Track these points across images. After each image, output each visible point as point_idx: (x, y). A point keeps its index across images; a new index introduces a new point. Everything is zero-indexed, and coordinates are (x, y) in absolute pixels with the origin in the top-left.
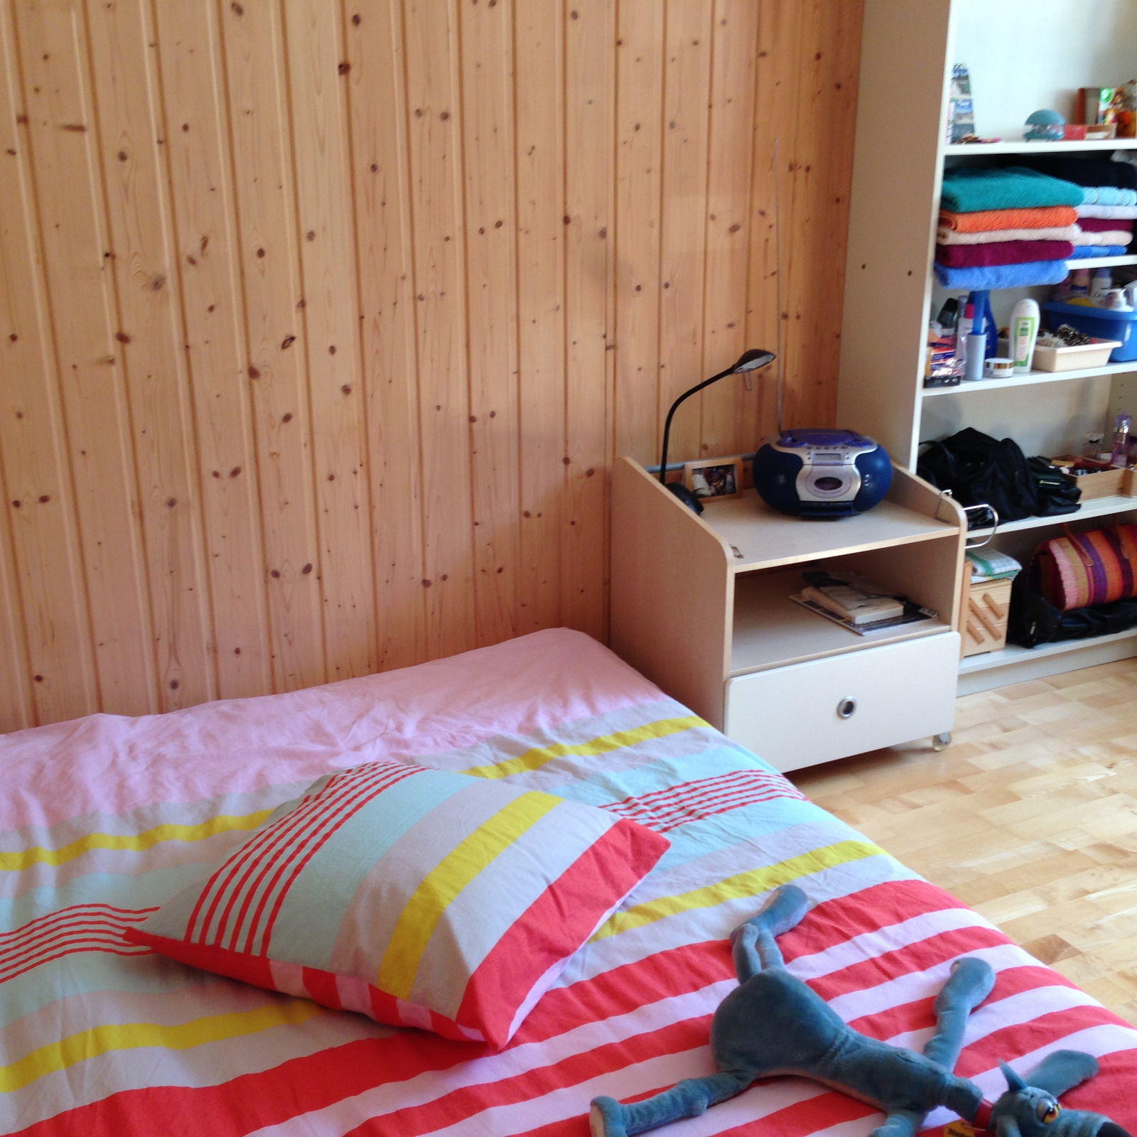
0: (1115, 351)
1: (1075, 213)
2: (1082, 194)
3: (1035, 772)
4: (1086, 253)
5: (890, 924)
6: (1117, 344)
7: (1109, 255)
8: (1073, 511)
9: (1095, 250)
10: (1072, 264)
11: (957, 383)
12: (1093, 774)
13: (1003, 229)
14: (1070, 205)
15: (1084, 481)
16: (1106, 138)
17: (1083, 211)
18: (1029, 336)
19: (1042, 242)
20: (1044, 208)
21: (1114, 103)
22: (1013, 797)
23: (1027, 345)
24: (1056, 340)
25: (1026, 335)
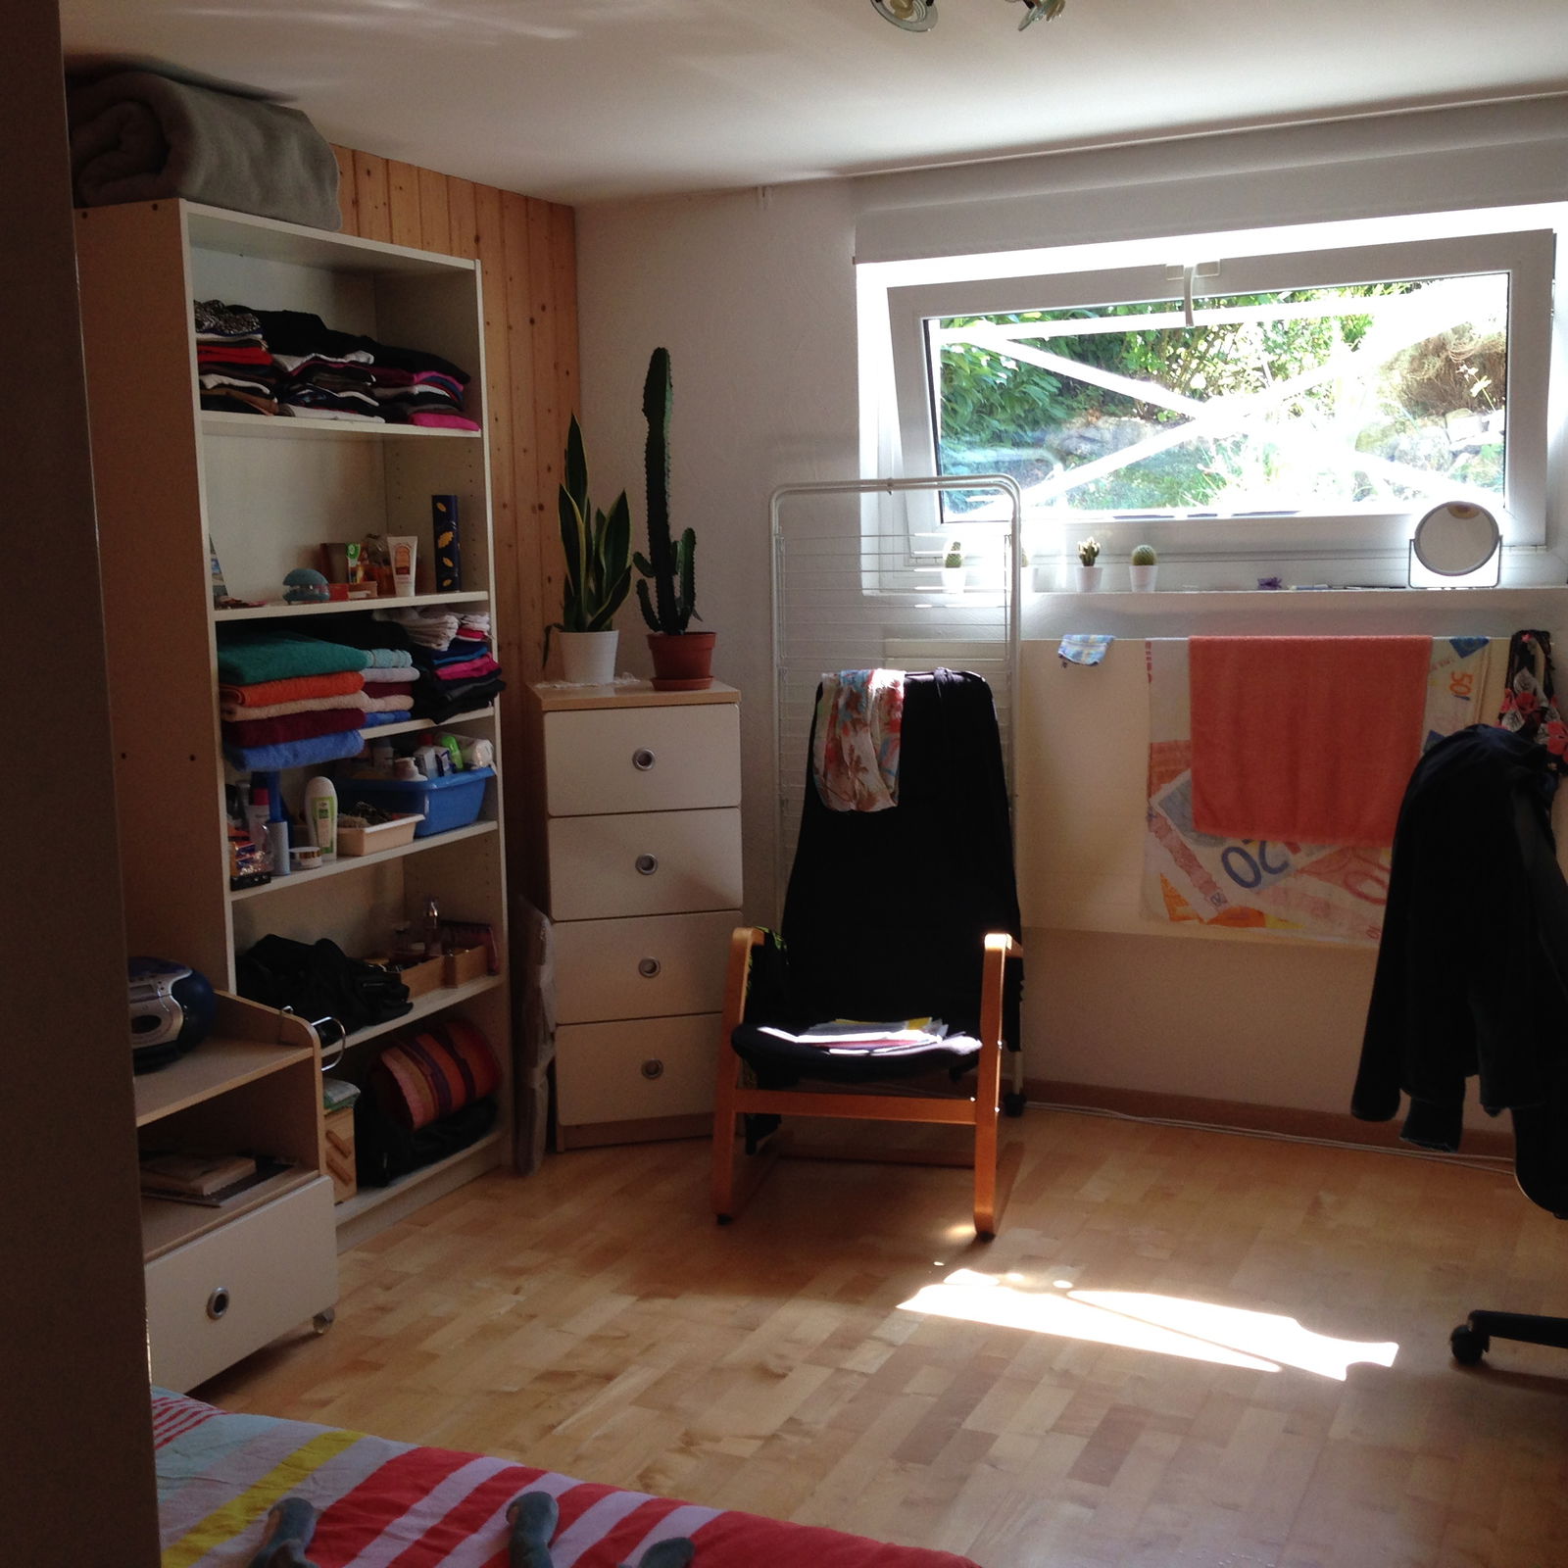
0: (419, 825)
1: (362, 678)
2: (365, 658)
3: (442, 1322)
4: (375, 720)
5: (417, 1500)
6: (420, 817)
7: (396, 721)
8: (406, 1013)
9: (383, 717)
10: (367, 734)
11: (268, 881)
12: (501, 1305)
13: (293, 700)
14: (354, 670)
15: (408, 977)
16: (368, 597)
17: (368, 675)
18: (330, 819)
19: (334, 712)
20: (328, 674)
21: (361, 559)
22: (432, 1357)
23: (330, 829)
24: (359, 819)
25: (327, 817)
